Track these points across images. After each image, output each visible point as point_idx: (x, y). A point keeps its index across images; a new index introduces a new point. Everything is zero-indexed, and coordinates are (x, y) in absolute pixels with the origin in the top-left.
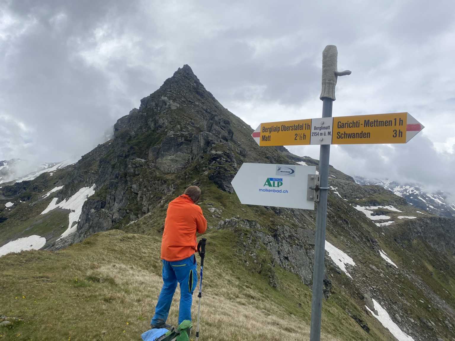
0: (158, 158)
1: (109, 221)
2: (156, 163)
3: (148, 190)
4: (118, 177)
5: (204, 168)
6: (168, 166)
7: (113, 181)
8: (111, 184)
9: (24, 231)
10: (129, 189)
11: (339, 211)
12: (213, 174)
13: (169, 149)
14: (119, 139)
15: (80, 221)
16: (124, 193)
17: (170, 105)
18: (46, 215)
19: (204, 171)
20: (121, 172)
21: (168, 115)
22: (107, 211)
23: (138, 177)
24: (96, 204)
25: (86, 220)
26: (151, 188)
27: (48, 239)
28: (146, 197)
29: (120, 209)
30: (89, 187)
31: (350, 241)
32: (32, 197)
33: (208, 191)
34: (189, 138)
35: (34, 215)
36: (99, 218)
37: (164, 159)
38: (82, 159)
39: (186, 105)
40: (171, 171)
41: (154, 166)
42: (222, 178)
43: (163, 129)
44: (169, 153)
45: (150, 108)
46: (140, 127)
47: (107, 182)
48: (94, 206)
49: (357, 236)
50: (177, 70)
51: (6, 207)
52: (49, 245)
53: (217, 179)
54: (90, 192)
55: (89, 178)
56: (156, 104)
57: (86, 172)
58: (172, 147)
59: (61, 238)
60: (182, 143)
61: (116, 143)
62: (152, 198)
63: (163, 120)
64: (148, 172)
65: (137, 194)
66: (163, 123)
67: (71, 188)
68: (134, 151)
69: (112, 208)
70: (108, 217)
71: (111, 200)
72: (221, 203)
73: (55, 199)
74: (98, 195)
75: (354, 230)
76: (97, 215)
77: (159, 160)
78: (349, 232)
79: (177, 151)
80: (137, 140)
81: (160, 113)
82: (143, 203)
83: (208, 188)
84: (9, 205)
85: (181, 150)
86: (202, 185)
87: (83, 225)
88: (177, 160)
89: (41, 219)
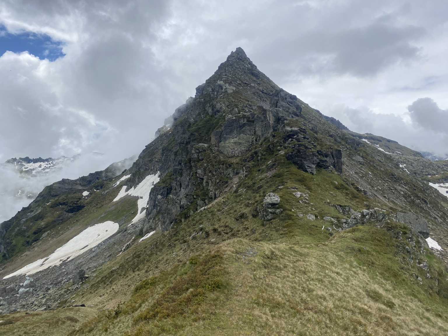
0: (221, 142)
1: (177, 207)
2: (219, 147)
3: (213, 175)
4: (181, 164)
5: (279, 147)
6: (231, 149)
7: (176, 167)
8: (175, 171)
9: (99, 218)
10: (195, 174)
11: (415, 189)
12: (292, 153)
13: (231, 131)
14: (179, 127)
15: (148, 207)
16: (190, 179)
17: (226, 89)
18: (117, 202)
19: (280, 151)
20: (183, 159)
21: (225, 99)
22: (175, 197)
23: (202, 162)
24: (162, 191)
25: (154, 206)
26: (216, 172)
27: (120, 225)
28: (212, 182)
29: (187, 195)
30: (154, 175)
31: (431, 223)
32: (104, 186)
33: (287, 173)
34: (251, 119)
35: (107, 202)
36: (168, 205)
37: (227, 142)
38: (146, 148)
39: (242, 88)
40: (235, 154)
41: (217, 150)
42: (302, 158)
43: (220, 114)
44: (232, 136)
45: (207, 94)
46: (199, 113)
47: (171, 169)
48: (161, 192)
49: (438, 216)
50: (229, 54)
51: (83, 196)
52: (122, 230)
53: (296, 158)
54: (155, 179)
55: (154, 166)
56: (212, 89)
57: (150, 160)
58: (234, 129)
59: (132, 223)
60: (244, 125)
61: (176, 132)
62: (218, 183)
63: (221, 104)
64: (212, 156)
65: (203, 179)
66: (221, 108)
67: (137, 177)
68: (195, 138)
69: (178, 194)
70: (176, 203)
71: (178, 186)
72: (305, 186)
73: (125, 187)
74: (164, 182)
75: (435, 210)
76: (166, 202)
77: (222, 144)
78: (429, 212)
79: (240, 134)
80: (196, 126)
81: (217, 97)
82: (209, 188)
83: (288, 170)
84: (85, 193)
85: (243, 132)
86: (279, 166)
87: (151, 210)
88: (240, 143)
89: (113, 206)
